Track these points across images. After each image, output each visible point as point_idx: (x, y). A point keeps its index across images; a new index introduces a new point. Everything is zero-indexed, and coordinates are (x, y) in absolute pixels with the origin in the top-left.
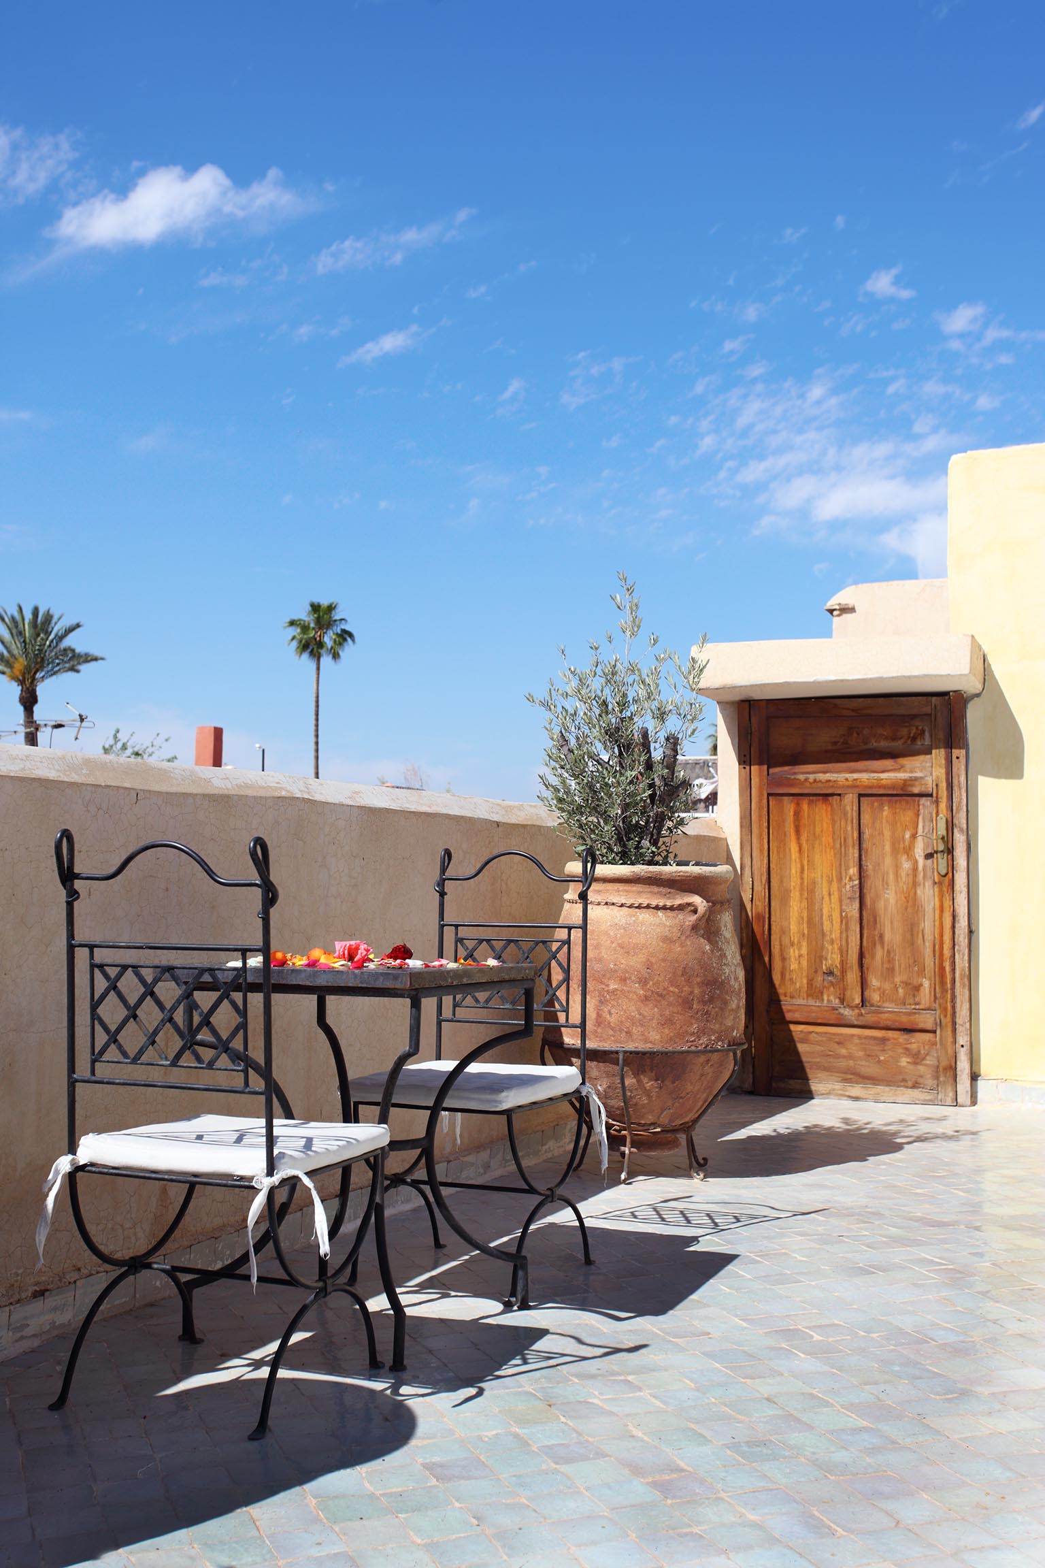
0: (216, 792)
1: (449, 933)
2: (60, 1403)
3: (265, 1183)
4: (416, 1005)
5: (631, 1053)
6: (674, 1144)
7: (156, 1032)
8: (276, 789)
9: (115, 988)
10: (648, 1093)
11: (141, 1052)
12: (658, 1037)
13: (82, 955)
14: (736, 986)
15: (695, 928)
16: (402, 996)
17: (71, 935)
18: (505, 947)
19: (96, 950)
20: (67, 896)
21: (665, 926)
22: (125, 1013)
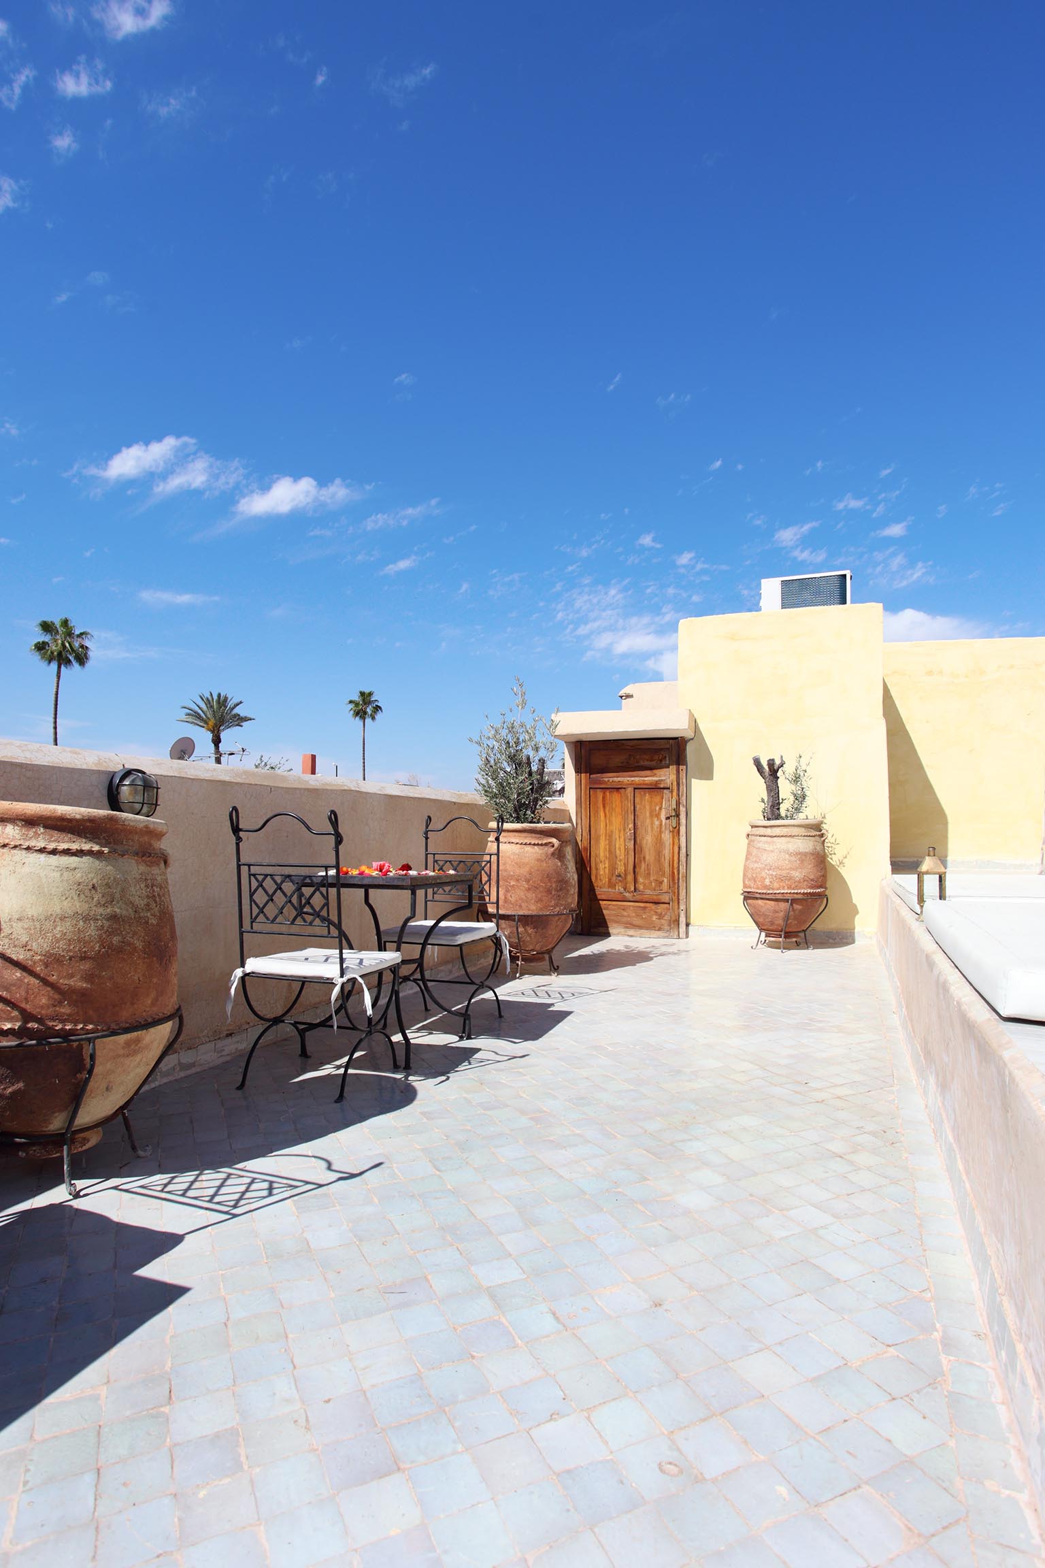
0: (311, 787)
1: (430, 857)
2: (241, 1086)
3: (339, 981)
4: (414, 893)
5: (521, 916)
6: (542, 959)
7: (283, 908)
8: (342, 786)
9: (262, 886)
10: (530, 935)
11: (276, 918)
12: (534, 908)
13: (244, 869)
14: (573, 883)
15: (553, 854)
16: (407, 889)
17: (238, 859)
18: (458, 864)
19: (251, 867)
20: (236, 840)
21: (538, 853)
22: (267, 898)
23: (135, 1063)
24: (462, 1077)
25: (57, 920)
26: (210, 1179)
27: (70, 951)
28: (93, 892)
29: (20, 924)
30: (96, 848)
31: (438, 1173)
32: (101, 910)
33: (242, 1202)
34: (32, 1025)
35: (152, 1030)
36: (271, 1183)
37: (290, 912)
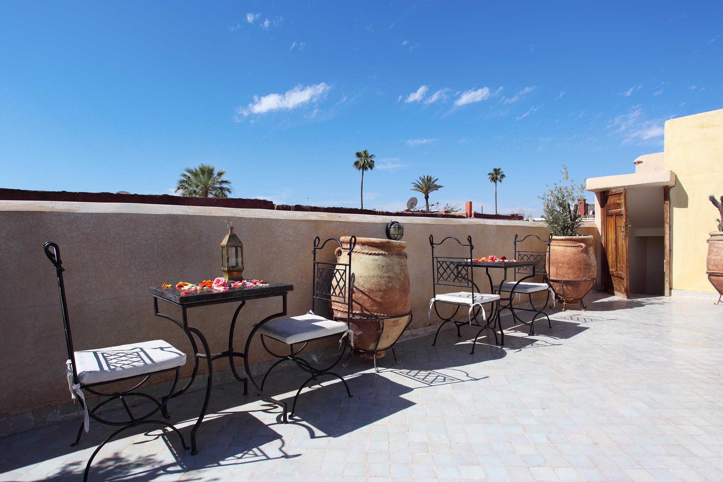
1: (517, 253)
2: (434, 344)
3: (472, 305)
4: (505, 270)
5: (565, 281)
6: (577, 302)
7: (450, 275)
8: (476, 222)
9: (442, 266)
10: (569, 290)
11: (447, 279)
12: (572, 277)
13: (435, 259)
14: (594, 265)
15: (582, 251)
16: (502, 268)
17: (433, 255)
18: (530, 256)
19: (438, 258)
20: (432, 248)
21: (574, 251)
22: (444, 271)
23: (396, 329)
24: (527, 351)
25: (372, 277)
26: (423, 373)
27: (376, 288)
28: (383, 268)
29: (361, 278)
30: (384, 253)
31: (509, 384)
32: (385, 274)
33: (434, 382)
34: (366, 312)
35: (402, 318)
36: (445, 378)
37: (452, 276)
